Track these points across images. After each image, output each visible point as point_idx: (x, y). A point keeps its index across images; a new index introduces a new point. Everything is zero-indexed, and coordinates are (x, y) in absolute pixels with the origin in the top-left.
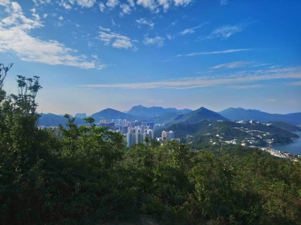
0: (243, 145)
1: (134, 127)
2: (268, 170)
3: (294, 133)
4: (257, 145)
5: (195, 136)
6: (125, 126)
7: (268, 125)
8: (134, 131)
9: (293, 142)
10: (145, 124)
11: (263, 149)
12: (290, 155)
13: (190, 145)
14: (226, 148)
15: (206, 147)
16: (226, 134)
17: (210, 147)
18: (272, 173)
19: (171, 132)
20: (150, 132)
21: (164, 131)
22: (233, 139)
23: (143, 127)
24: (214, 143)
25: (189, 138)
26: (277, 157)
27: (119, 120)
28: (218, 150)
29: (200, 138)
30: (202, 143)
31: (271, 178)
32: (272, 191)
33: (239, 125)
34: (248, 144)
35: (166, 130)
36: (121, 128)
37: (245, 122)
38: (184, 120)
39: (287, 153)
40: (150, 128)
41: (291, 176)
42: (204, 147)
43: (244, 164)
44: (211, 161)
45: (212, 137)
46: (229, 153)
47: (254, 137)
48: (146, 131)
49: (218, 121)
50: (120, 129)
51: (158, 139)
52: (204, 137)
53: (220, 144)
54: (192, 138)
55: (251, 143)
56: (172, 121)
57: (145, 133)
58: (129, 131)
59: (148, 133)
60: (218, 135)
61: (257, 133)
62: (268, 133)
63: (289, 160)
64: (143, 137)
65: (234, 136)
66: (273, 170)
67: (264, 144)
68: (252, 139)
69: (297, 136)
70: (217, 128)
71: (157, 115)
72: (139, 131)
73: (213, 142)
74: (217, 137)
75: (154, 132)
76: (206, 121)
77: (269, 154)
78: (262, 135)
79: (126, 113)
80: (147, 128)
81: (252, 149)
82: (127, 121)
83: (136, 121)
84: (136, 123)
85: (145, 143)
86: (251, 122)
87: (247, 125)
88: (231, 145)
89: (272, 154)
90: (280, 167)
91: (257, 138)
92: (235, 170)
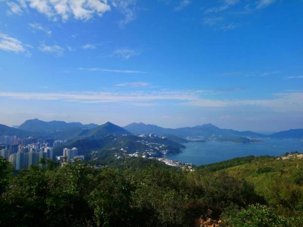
0: (144, 157)
1: (26, 145)
2: (163, 179)
3: (182, 144)
4: (155, 156)
5: (100, 151)
6: (15, 144)
7: (163, 138)
8: (27, 150)
9: (181, 152)
10: (43, 141)
11: (160, 160)
12: (180, 164)
13: (95, 161)
14: (129, 161)
15: (111, 162)
16: (130, 148)
17: (115, 162)
18: (166, 182)
19: (74, 149)
20: (48, 150)
21: (66, 149)
22: (135, 152)
23: (39, 145)
24: (119, 157)
25: (94, 154)
26: (170, 166)
27: (5, 137)
28: (122, 164)
29: (105, 153)
30: (107, 158)
31: (165, 187)
32: (165, 200)
33: (141, 139)
34: (148, 156)
35: (68, 147)
36: (8, 147)
37: (145, 136)
38: (89, 135)
39: (177, 161)
40: (48, 146)
41: (180, 183)
42: (109, 162)
43: (144, 176)
44: (115, 177)
45: (117, 151)
46: (132, 165)
47: (152, 149)
48: (43, 149)
49: (123, 135)
50: (6, 148)
51: (59, 158)
52: (109, 152)
53: (124, 158)
54: (97, 154)
55: (150, 154)
56: (76, 137)
57: (41, 152)
58: (20, 150)
59: (46, 151)
60: (122, 149)
61: (155, 145)
62: (163, 145)
63: (179, 167)
64: (38, 157)
65: (136, 149)
66: (167, 179)
67: (160, 155)
68: (151, 151)
69: (184, 147)
70: (122, 142)
71: (58, 131)
72: (33, 150)
73: (117, 156)
74: (122, 151)
75: (54, 150)
76: (112, 135)
77: (165, 163)
78: (159, 147)
79: (16, 128)
80: (44, 146)
81: (151, 160)
82: (17, 138)
83: (30, 137)
84: (30, 140)
85: (41, 165)
86: (150, 135)
87: (147, 139)
88: (134, 157)
89: (166, 163)
90: (172, 176)
91: (155, 150)
92: (136, 183)
